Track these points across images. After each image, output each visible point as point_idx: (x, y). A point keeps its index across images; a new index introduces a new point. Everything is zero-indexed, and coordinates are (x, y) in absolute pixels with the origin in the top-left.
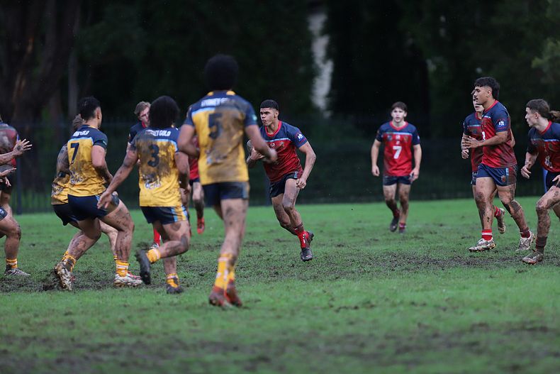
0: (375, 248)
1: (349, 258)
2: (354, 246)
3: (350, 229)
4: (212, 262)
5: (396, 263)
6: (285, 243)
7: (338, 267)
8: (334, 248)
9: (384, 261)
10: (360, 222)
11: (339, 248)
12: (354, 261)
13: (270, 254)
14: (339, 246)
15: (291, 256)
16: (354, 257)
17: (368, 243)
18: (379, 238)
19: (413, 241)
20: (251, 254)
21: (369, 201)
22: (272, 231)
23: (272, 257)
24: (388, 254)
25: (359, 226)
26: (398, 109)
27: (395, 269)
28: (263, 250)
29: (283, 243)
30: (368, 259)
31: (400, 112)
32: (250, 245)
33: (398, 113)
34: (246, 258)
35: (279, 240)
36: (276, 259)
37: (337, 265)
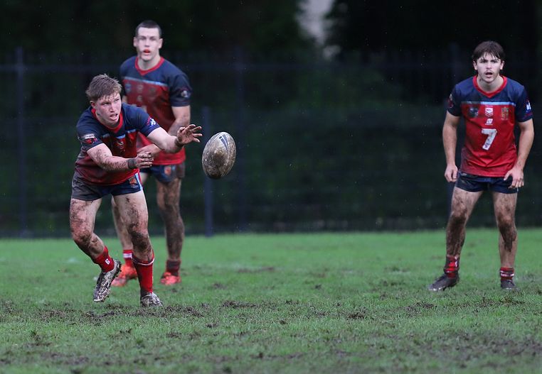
0: (427, 321)
1: (374, 341)
2: (384, 317)
3: (376, 282)
4: (97, 346)
5: (469, 351)
6: (245, 310)
7: (352, 359)
8: (343, 320)
9: (444, 347)
10: (395, 269)
11: (353, 322)
12: (383, 347)
13: (213, 331)
14: (354, 317)
15: (257, 336)
16: (383, 340)
17: (412, 311)
18: (434, 301)
19: (502, 308)
20: (177, 330)
21: (413, 228)
22: (218, 286)
23: (218, 337)
24: (454, 334)
25: (394, 276)
26: (489, 57)
27: (466, 363)
28: (200, 324)
29: (240, 311)
30: (412, 344)
31: (493, 61)
32: (174, 313)
33: (489, 64)
34: (166, 340)
35: (232, 304)
36: (226, 341)
37: (349, 354)
